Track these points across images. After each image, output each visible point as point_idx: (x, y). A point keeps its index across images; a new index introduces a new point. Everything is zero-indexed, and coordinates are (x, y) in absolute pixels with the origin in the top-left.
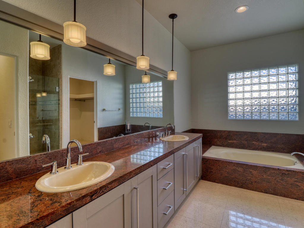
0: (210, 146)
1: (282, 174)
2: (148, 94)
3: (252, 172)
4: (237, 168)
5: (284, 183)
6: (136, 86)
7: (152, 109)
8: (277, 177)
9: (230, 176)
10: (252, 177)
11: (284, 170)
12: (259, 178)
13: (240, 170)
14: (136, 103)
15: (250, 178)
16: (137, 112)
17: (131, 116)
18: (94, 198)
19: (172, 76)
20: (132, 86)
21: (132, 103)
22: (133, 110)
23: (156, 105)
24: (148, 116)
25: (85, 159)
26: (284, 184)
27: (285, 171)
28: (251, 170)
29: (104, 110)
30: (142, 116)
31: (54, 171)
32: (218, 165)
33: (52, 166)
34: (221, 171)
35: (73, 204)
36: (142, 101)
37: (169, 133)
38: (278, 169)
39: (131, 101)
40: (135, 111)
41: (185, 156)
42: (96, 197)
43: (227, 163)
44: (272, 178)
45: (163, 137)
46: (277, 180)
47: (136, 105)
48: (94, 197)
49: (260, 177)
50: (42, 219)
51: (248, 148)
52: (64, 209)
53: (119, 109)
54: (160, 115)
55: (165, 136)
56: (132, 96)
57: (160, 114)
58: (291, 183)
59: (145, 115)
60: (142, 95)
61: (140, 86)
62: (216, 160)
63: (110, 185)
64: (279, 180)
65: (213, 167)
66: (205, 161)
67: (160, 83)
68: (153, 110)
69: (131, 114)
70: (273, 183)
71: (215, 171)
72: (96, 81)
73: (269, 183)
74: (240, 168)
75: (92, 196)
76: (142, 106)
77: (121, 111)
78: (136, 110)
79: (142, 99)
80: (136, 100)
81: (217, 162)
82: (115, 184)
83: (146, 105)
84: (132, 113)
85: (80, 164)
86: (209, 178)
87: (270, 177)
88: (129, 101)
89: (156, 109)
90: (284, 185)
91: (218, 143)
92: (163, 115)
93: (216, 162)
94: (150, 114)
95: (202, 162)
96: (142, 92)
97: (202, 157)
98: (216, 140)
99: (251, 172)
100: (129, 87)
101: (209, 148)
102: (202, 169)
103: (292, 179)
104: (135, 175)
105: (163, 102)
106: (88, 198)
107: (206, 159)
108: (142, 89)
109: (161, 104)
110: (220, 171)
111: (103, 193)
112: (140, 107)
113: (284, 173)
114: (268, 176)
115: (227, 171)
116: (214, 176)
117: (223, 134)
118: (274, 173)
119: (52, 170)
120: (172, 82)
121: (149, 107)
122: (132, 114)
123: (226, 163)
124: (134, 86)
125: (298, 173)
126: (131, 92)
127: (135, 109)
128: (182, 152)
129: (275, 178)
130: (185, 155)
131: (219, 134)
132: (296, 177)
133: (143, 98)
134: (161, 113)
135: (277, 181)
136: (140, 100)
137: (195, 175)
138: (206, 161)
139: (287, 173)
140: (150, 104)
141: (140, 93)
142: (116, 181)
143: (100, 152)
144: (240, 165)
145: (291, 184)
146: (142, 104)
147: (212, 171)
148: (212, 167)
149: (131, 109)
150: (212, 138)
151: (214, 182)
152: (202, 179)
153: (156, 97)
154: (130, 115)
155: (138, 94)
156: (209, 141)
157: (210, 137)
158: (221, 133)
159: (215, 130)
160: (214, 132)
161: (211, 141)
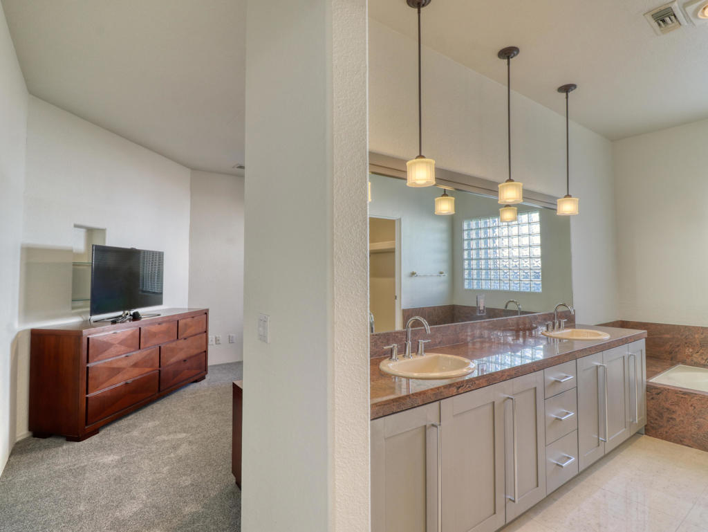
0: (673, 365)
2: (507, 240)
6: (477, 224)
7: (516, 273)
14: (479, 259)
16: (479, 280)
17: (466, 287)
18: (460, 392)
19: (567, 208)
20: (469, 225)
21: (468, 259)
22: (469, 274)
23: (525, 263)
24: (505, 287)
25: (428, 349)
29: (413, 274)
30: (492, 288)
31: (394, 357)
32: (689, 404)
33: (392, 350)
34: (699, 420)
35: (440, 390)
36: (492, 257)
37: (563, 324)
39: (466, 256)
40: (475, 277)
41: (600, 370)
42: (463, 391)
45: (550, 330)
47: (478, 264)
48: (460, 390)
50: (416, 396)
52: (433, 393)
53: (441, 273)
54: (536, 286)
55: (554, 328)
56: (469, 244)
57: (535, 284)
59: (498, 285)
60: (490, 243)
61: (486, 223)
62: (685, 393)
63: (477, 382)
65: (677, 408)
66: (653, 393)
67: (536, 217)
68: (509, 275)
69: (466, 283)
71: (682, 418)
72: (400, 219)
75: (458, 388)
76: (492, 267)
77: (445, 277)
78: (478, 274)
79: (492, 251)
80: (478, 254)
81: (686, 396)
82: (484, 382)
83: (500, 264)
84: (467, 281)
85: (421, 355)
86: (667, 432)
88: (462, 255)
89: (526, 273)
91: (696, 358)
92: (543, 287)
93: (683, 396)
94: (522, 285)
95: (647, 396)
96: (491, 236)
97: (645, 383)
98: (691, 350)
100: (461, 226)
101: (669, 368)
102: (647, 410)
105: (544, 257)
107: (656, 388)
108: (491, 230)
109: (538, 263)
110: (695, 419)
111: (469, 389)
112: (488, 269)
116: (680, 430)
119: (391, 356)
120: (566, 219)
121: (520, 269)
122: (469, 284)
124: (473, 224)
126: (466, 237)
127: (475, 272)
128: (595, 361)
130: (601, 367)
131: (697, 336)
133: (494, 248)
134: (539, 282)
136: (486, 253)
137: (628, 420)
138: (658, 394)
140: (511, 262)
141: (486, 238)
142: (484, 378)
143: (440, 343)
146: (491, 262)
147: (674, 416)
148: (673, 407)
149: (466, 272)
150: (678, 346)
151: (680, 441)
152: (646, 434)
153: (525, 247)
154: (463, 284)
155: (483, 241)
156: (671, 353)
157: (670, 343)
158: (704, 334)
159: (686, 327)
160: (682, 330)
161: (676, 352)
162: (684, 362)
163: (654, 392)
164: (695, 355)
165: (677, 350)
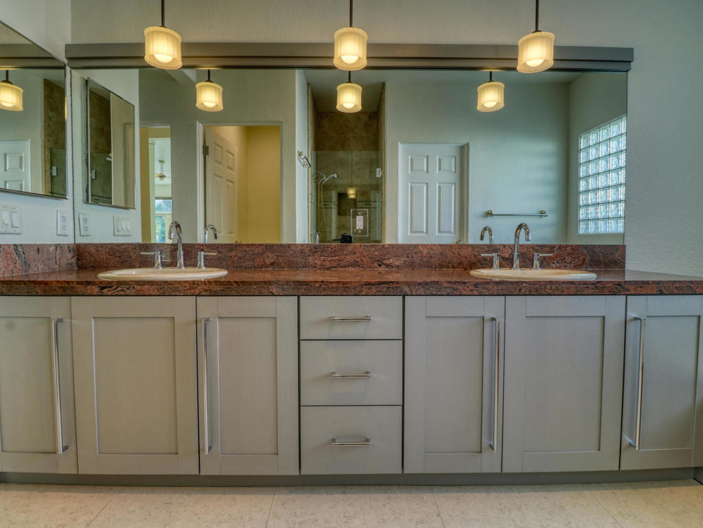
14: (596, 190)
16: (596, 220)
17: (582, 231)
18: (106, 294)
20: (587, 141)
21: (584, 192)
22: (586, 213)
29: (489, 213)
35: (71, 285)
39: (582, 188)
40: (591, 216)
42: (110, 293)
47: (595, 197)
48: (105, 291)
50: (35, 284)
52: (60, 285)
53: (543, 213)
56: (587, 169)
63: (139, 287)
69: (582, 225)
72: (468, 144)
75: (103, 288)
77: (550, 218)
78: (595, 211)
82: (152, 290)
84: (584, 223)
88: (578, 187)
100: (578, 144)
104: (208, 293)
106: (96, 290)
111: (122, 293)
112: (606, 203)
124: (592, 138)
127: (591, 208)
142: (153, 285)
149: (582, 210)
154: (577, 229)
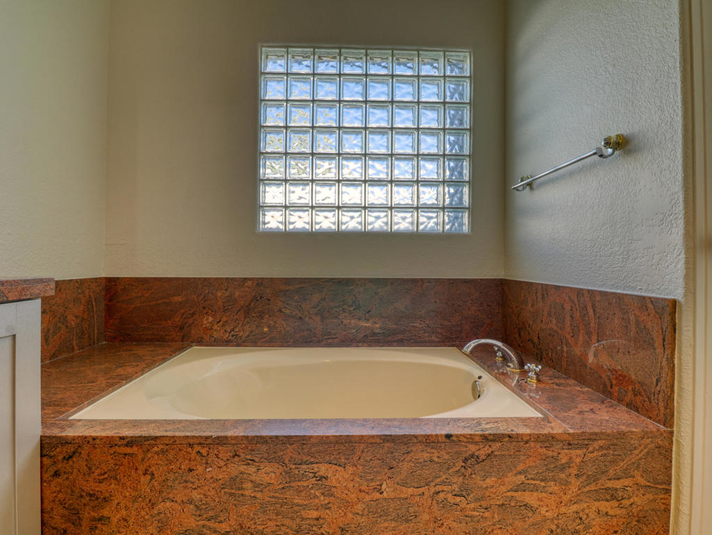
1: (466, 460)
3: (326, 478)
4: (252, 469)
5: (472, 505)
8: (443, 483)
9: (211, 524)
10: (327, 507)
11: (470, 439)
12: (359, 507)
13: (266, 479)
15: (315, 514)
26: (474, 510)
27: (476, 443)
28: (323, 469)
32: (142, 468)
34: (161, 506)
38: (448, 436)
43: (197, 448)
44: (421, 490)
46: (441, 495)
49: (368, 498)
51: (325, 342)
58: (501, 503)
62: (131, 442)
64: (450, 497)
65: (113, 486)
70: (426, 517)
71: (124, 512)
73: (407, 521)
74: (267, 467)
81: (135, 450)
87: (410, 491)
90: (471, 517)
91: (217, 331)
93: (128, 450)
95: (43, 469)
98: (211, 319)
99: (322, 478)
101: (165, 359)
103: (506, 480)
110: (153, 505)
113: (472, 456)
114: (404, 484)
115: (196, 495)
117: (237, 294)
118: (431, 461)
123: (191, 445)
125: (527, 442)
129: (433, 490)
131: (219, 294)
132: (521, 467)
135: (444, 504)
138: (70, 456)
139: (482, 453)
144: (264, 448)
145: (503, 505)
147: (105, 513)
148: (103, 487)
150: (193, 314)
156: (182, 328)
157: (182, 311)
158: (229, 290)
159: (205, 279)
160: (200, 286)
161: (190, 326)
162: (200, 342)
163: (60, 453)
164: (215, 327)
165: (191, 321)
